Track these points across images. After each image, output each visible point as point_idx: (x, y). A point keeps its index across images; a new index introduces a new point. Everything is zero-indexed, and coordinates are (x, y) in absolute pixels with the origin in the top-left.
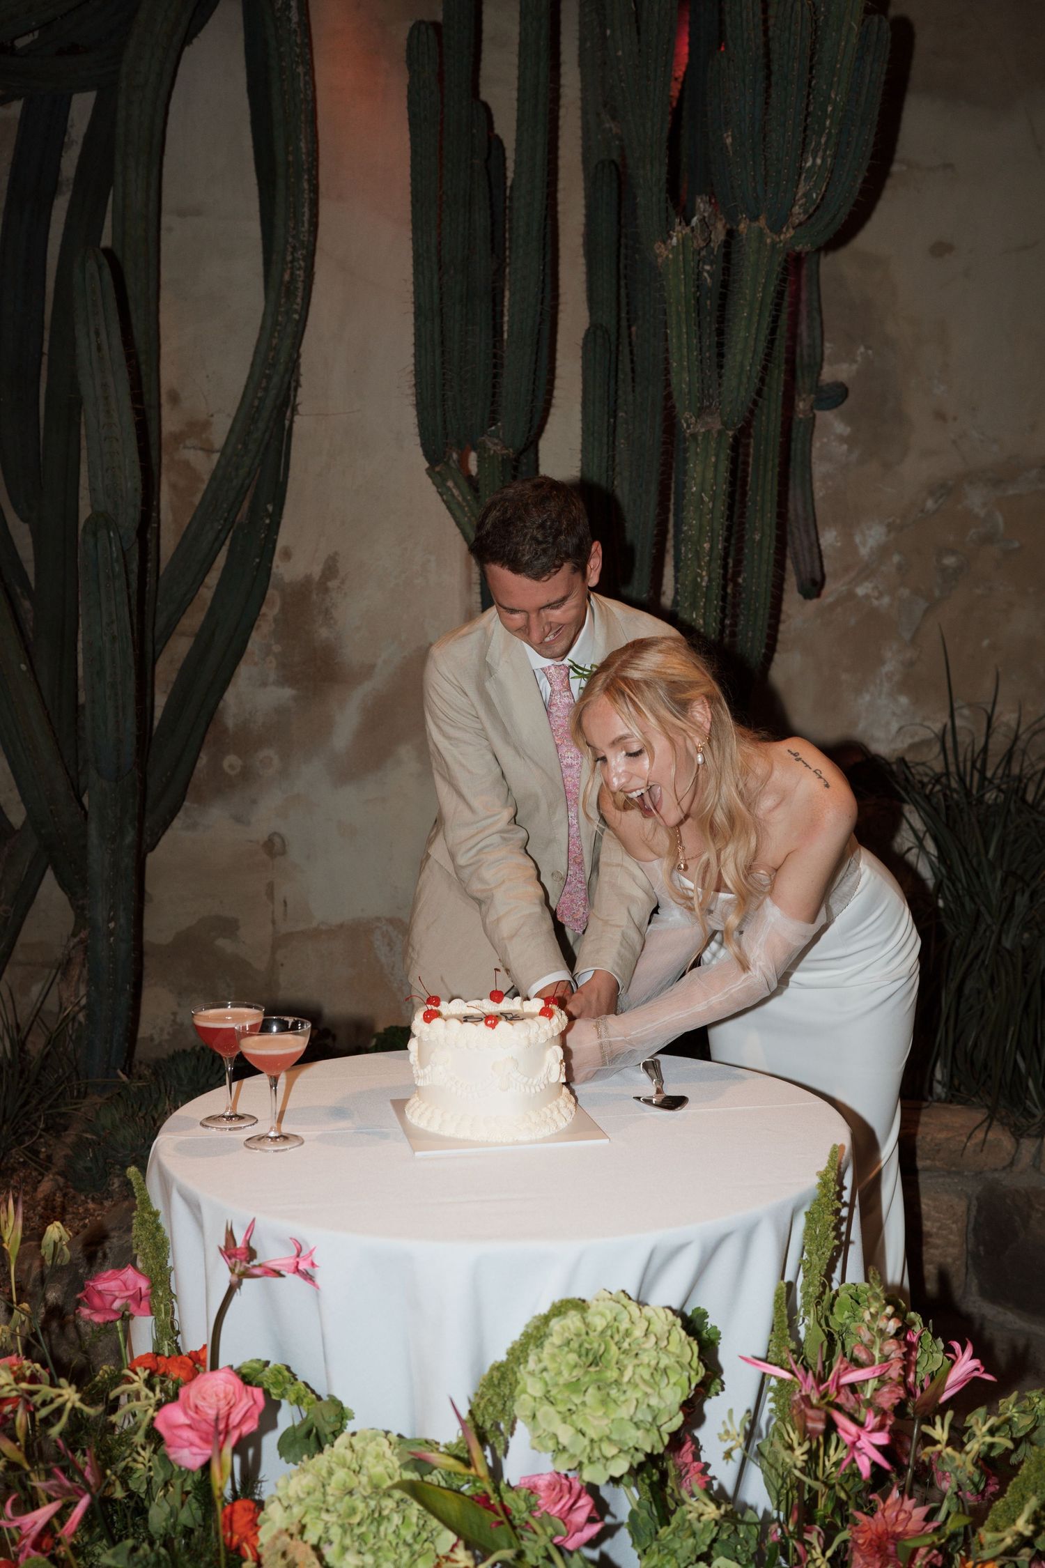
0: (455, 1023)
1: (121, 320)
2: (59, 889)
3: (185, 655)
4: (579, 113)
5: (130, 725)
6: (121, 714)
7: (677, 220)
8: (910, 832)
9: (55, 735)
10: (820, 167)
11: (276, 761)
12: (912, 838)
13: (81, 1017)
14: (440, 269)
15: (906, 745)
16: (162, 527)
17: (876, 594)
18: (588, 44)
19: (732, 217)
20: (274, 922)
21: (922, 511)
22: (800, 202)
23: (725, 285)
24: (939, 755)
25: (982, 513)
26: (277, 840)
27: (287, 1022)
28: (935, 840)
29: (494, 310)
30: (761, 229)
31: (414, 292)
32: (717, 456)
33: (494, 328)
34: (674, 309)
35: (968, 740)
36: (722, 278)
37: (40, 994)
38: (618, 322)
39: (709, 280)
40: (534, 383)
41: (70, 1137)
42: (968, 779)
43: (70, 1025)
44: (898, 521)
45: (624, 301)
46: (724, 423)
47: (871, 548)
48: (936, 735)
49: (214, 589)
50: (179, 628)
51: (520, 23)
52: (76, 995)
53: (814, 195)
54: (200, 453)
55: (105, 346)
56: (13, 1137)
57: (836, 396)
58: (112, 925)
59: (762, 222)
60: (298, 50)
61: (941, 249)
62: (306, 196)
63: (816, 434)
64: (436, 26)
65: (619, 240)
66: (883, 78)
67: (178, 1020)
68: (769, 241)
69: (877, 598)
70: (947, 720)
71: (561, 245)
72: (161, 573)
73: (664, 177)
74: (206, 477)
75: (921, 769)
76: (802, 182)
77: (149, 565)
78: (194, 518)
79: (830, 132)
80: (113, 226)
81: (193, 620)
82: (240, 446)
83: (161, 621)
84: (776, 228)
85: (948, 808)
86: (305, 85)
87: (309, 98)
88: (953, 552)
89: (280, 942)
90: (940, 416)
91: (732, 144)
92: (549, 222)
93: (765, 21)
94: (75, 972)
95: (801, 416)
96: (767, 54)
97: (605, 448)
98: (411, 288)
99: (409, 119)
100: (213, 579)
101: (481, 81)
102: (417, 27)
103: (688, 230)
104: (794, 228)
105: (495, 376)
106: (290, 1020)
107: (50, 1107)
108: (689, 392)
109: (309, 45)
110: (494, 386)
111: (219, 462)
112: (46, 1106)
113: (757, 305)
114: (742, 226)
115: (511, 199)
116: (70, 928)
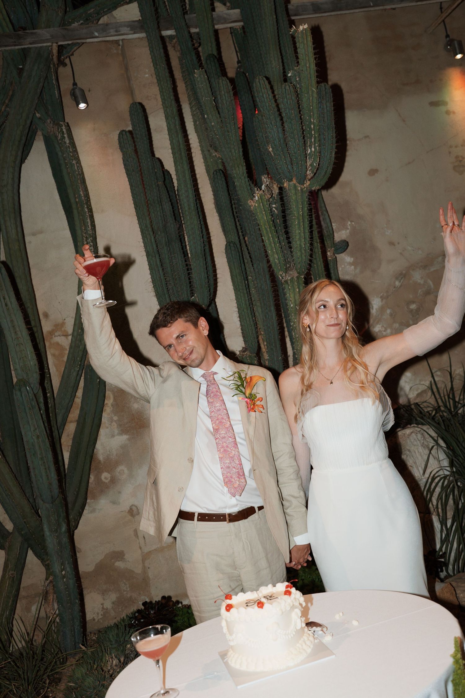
0: (242, 610)
1: (14, 289)
2: (35, 557)
3: (74, 431)
4: (200, 152)
5: (53, 475)
6: (48, 471)
7: (256, 189)
8: (431, 438)
9: (20, 485)
10: (314, 152)
11: (126, 471)
12: (432, 441)
13: (58, 620)
14: (154, 233)
15: (415, 395)
16: (52, 375)
17: (384, 329)
18: (198, 123)
19: (280, 182)
20: (140, 548)
21: (395, 287)
22: (309, 169)
23: (284, 211)
24: (431, 396)
25: (422, 282)
26: (134, 508)
27: (158, 628)
28: (443, 439)
29: (182, 245)
30: (295, 185)
31: (144, 246)
32: (299, 288)
33: (184, 253)
34: (263, 227)
35: (443, 386)
36: (281, 209)
37: (36, 610)
38: (239, 238)
39: (276, 211)
40: (207, 274)
41: (62, 686)
42: (448, 404)
43: (53, 625)
44: (385, 294)
45: (239, 228)
46: (298, 273)
47: (376, 309)
48: (428, 387)
49: (81, 398)
50: (69, 419)
51: (166, 121)
52: (54, 609)
53: (315, 164)
54: (63, 338)
55: (9, 304)
56: (35, 693)
57: (344, 246)
58: (64, 573)
59: (294, 181)
60: (72, 154)
61: (373, 172)
62: (87, 214)
63: (338, 265)
64: (130, 132)
65: (231, 202)
66: (333, 108)
67: (105, 607)
68: (299, 188)
69: (385, 331)
70: (431, 379)
71: (206, 211)
72: (55, 396)
73: (245, 171)
74: (68, 348)
75: (425, 404)
76: (308, 160)
77: (48, 395)
78: (65, 367)
79: (315, 136)
80: (4, 247)
81: (74, 414)
82: (80, 331)
83: (59, 419)
84: (301, 182)
85: (443, 421)
86: (77, 168)
87: (81, 173)
88: (413, 302)
89: (146, 557)
90: (392, 244)
91: (272, 151)
92: (198, 202)
93: (274, 96)
94: (51, 597)
95: (330, 258)
96: (279, 110)
97: (246, 296)
98: (143, 245)
99: (126, 172)
100: (80, 393)
101: (155, 150)
102: (122, 133)
103: (261, 192)
104: (309, 180)
105: (189, 274)
106: (159, 627)
107: (52, 670)
108: (279, 263)
109: (76, 151)
110: (189, 279)
111: (72, 339)
112: (49, 670)
113: (301, 218)
114: (285, 185)
115: (179, 196)
116: (44, 576)
